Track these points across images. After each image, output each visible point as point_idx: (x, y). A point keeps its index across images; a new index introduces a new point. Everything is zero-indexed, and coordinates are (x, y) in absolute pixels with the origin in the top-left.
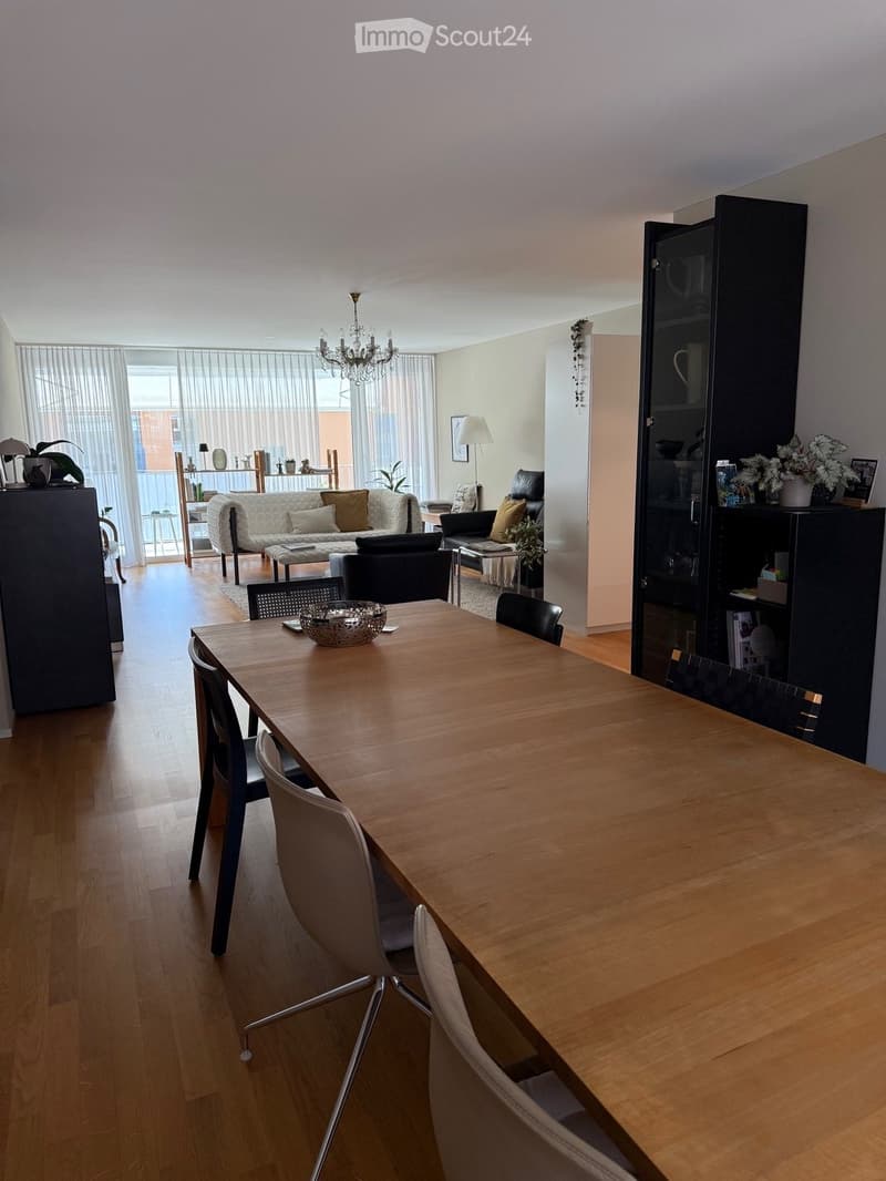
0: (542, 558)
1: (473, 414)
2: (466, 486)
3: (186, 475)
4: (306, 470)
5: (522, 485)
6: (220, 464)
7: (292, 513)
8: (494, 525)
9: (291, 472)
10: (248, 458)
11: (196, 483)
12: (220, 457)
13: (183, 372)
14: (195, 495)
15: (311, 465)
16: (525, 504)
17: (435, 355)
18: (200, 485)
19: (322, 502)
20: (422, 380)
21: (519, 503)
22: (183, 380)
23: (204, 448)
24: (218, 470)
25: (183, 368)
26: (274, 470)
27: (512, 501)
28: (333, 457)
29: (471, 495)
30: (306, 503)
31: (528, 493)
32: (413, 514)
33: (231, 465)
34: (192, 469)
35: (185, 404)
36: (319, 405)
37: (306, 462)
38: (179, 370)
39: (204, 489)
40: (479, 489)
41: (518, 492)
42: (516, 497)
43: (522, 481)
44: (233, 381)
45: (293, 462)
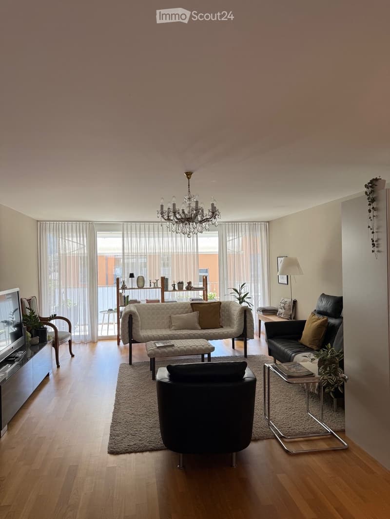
0: (343, 386)
1: (290, 256)
2: (286, 300)
3: (121, 291)
4: (189, 288)
5: (324, 305)
6: (141, 284)
7: (173, 316)
8: (304, 332)
9: (181, 289)
10: (157, 281)
11: (126, 296)
12: (140, 281)
13: (125, 235)
14: (125, 302)
15: (193, 285)
16: (327, 320)
17: (268, 222)
18: (128, 296)
19: (191, 309)
20: (260, 236)
21: (322, 319)
22: (125, 239)
23: (132, 276)
24: (139, 288)
25: (125, 232)
26: (170, 288)
27: (316, 317)
28: (205, 280)
29: (289, 306)
30: (182, 310)
31: (329, 311)
32: (248, 320)
33: (147, 285)
34: (124, 288)
35: (125, 251)
36: (200, 251)
37: (189, 283)
38: (123, 234)
39: (130, 298)
40: (295, 302)
41: (322, 309)
42: (320, 313)
43: (324, 303)
44: (152, 239)
45: (182, 283)
